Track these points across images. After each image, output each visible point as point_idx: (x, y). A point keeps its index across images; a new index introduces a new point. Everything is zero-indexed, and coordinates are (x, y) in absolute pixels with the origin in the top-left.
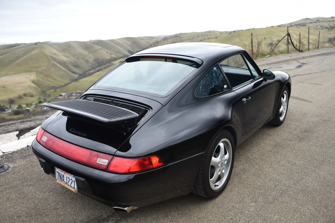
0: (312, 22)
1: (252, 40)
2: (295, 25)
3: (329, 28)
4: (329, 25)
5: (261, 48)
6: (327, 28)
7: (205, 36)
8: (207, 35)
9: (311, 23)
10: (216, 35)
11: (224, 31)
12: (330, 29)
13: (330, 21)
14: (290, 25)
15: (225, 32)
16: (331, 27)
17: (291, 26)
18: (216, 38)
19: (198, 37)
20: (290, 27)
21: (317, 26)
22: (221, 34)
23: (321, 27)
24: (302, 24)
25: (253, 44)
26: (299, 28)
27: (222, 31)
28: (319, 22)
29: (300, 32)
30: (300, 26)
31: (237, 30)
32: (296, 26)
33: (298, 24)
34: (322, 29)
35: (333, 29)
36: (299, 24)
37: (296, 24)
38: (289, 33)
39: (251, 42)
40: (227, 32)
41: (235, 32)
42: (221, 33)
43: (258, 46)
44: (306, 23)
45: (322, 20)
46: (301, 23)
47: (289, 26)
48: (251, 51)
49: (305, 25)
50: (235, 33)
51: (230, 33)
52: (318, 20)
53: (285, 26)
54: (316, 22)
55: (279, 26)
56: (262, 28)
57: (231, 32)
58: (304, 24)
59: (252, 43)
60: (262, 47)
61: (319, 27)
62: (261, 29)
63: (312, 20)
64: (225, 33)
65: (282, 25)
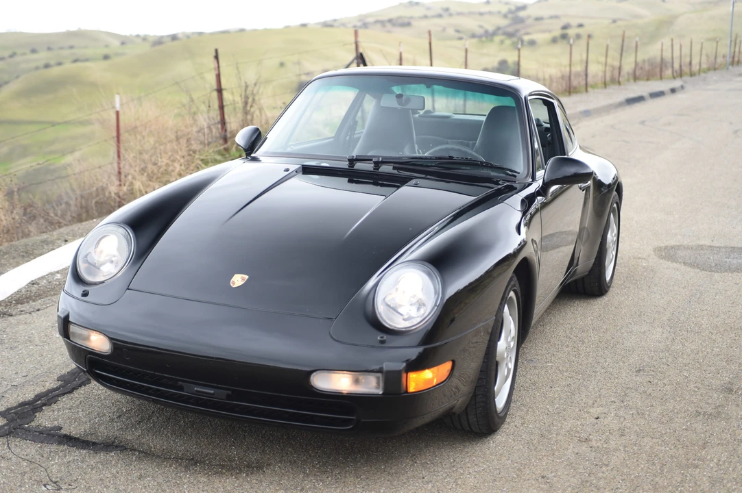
0: (429, 13)
1: (218, 76)
2: (377, 22)
3: (480, 37)
4: (481, 27)
5: (257, 113)
6: (473, 36)
7: (62, 48)
8: (71, 47)
9: (426, 17)
10: (107, 46)
11: (134, 34)
12: (484, 39)
13: (481, 14)
14: (360, 20)
15: (138, 36)
16: (486, 32)
17: (365, 25)
18: (106, 57)
19: (34, 51)
20: (361, 27)
21: (444, 29)
22: (123, 43)
23: (457, 31)
24: (400, 21)
25: (226, 95)
26: (389, 32)
27: (128, 34)
28: (451, 15)
29: (402, 50)
30: (394, 25)
31: (183, 33)
32: (379, 26)
33: (386, 18)
34: (461, 39)
35: (492, 40)
36: (390, 21)
37: (380, 18)
38: (361, 54)
39: (215, 86)
40: (145, 39)
41: (174, 38)
42: (124, 41)
43: (246, 103)
44: (412, 18)
45: (460, 10)
46: (393, 15)
47: (359, 24)
48: (220, 126)
49: (408, 24)
50: (176, 43)
51: (159, 42)
52: (447, 10)
53: (344, 25)
54: (440, 16)
55: (327, 25)
56: (271, 30)
57: (162, 37)
58: (406, 20)
59: (220, 91)
60: (261, 110)
61: (451, 31)
62: (267, 32)
63: (428, 9)
64: (139, 40)
65: (335, 20)
